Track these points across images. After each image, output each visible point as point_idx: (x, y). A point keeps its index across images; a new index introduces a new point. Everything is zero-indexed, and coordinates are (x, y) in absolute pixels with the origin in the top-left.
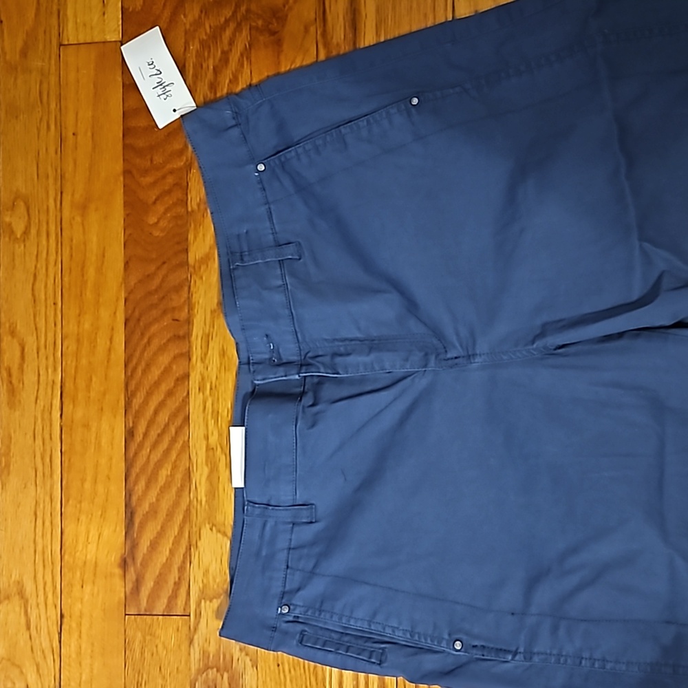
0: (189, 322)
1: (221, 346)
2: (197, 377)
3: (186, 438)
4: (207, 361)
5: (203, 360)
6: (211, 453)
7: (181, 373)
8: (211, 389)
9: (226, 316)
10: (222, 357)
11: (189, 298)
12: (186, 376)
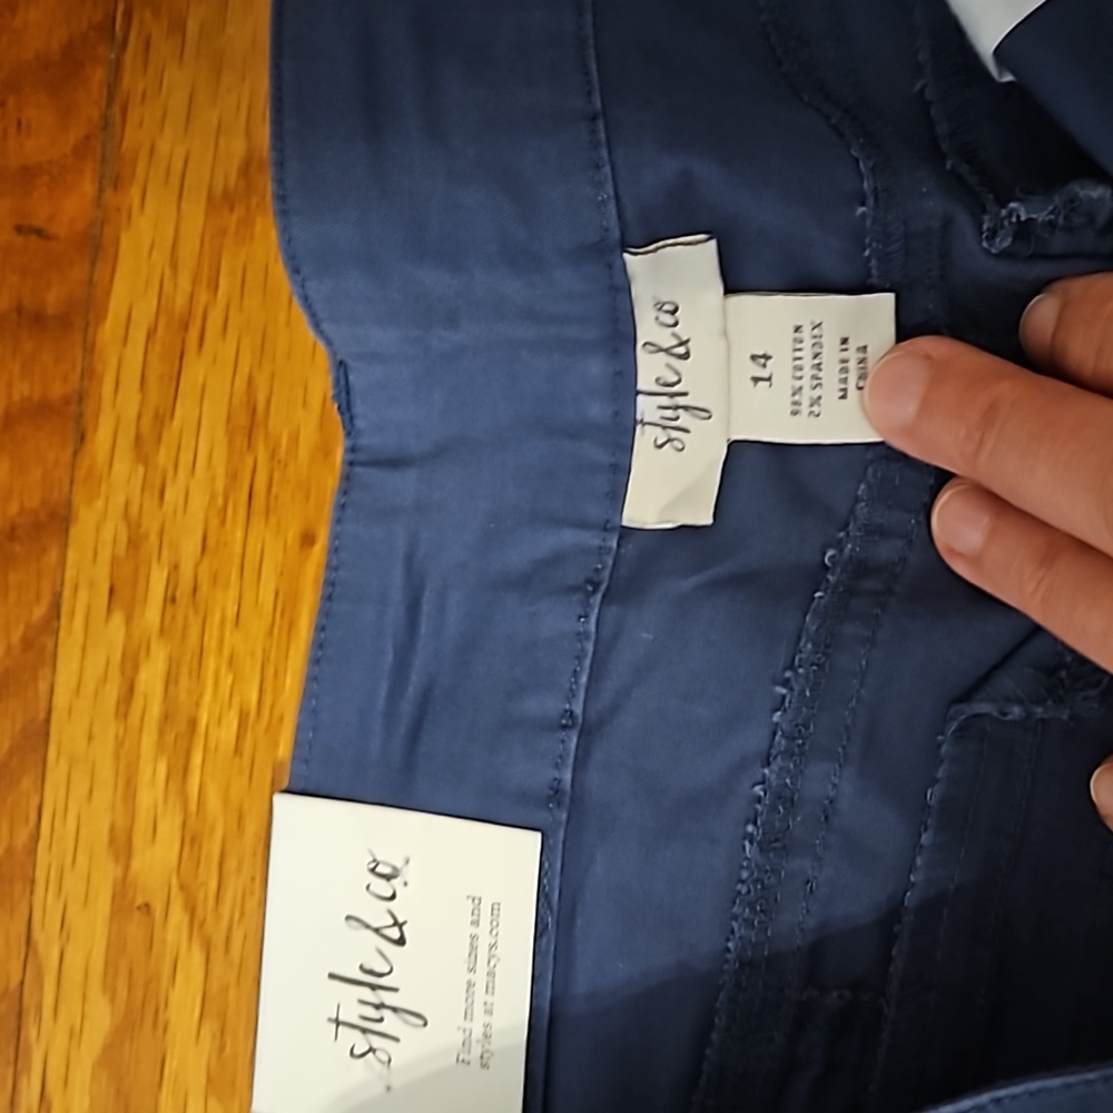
0: (96, 245)
1: (240, 383)
2: (107, 535)
3: (22, 837)
4: (163, 457)
5: (143, 449)
6: (135, 930)
7: (33, 500)
8: (170, 599)
9: (283, 214)
10: (241, 441)
11: (106, 123)
12: (55, 521)
